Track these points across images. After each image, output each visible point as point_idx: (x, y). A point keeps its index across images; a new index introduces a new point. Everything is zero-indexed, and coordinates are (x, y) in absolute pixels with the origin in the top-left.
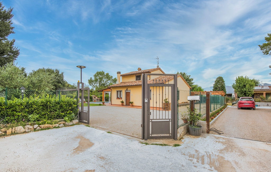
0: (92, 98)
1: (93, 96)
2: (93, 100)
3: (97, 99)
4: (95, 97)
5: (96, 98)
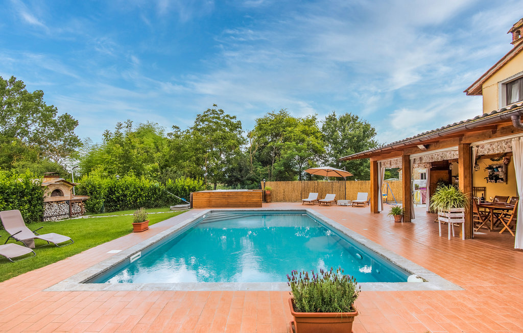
0: (40, 199)
1: (45, 182)
2: (48, 212)
3: (71, 203)
4: (57, 192)
5: (67, 194)
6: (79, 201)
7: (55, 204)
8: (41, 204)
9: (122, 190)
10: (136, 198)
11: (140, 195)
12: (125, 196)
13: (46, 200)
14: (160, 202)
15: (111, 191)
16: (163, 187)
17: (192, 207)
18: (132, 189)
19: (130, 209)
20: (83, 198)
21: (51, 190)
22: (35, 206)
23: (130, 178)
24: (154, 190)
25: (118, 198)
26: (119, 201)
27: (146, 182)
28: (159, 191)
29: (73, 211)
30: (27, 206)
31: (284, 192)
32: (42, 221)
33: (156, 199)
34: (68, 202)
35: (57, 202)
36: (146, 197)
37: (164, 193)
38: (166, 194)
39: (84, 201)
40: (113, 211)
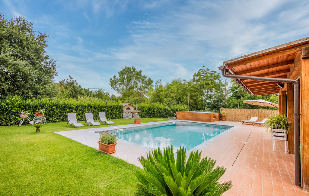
0: (122, 110)
1: (124, 105)
2: (125, 115)
4: (128, 108)
5: (132, 109)
6: (136, 112)
7: (128, 113)
8: (123, 112)
9: (153, 109)
10: (158, 113)
11: (160, 112)
12: (154, 112)
13: (124, 111)
14: (167, 115)
15: (149, 109)
16: (169, 109)
17: (176, 119)
18: (157, 109)
19: (156, 117)
20: (138, 111)
21: (126, 107)
22: (120, 113)
23: (157, 104)
24: (165, 110)
25: (152, 112)
26: (152, 114)
27: (162, 106)
28: (167, 110)
29: (134, 116)
30: (118, 112)
31: (235, 115)
32: (123, 118)
33: (166, 114)
34: (132, 112)
35: (128, 112)
36: (162, 113)
37: (169, 111)
38: (170, 112)
39: (138, 113)
40: (150, 118)
